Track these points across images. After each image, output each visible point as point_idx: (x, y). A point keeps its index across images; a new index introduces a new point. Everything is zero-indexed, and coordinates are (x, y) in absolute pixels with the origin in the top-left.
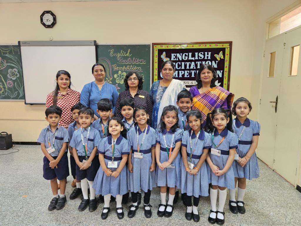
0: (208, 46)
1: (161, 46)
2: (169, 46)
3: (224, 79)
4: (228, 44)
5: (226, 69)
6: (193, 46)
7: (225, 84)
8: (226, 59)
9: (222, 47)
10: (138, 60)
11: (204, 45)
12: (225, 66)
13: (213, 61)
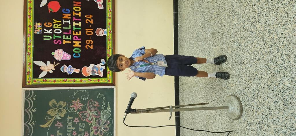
0: (31, 5)
2: (28, 62)
11: (29, 10)
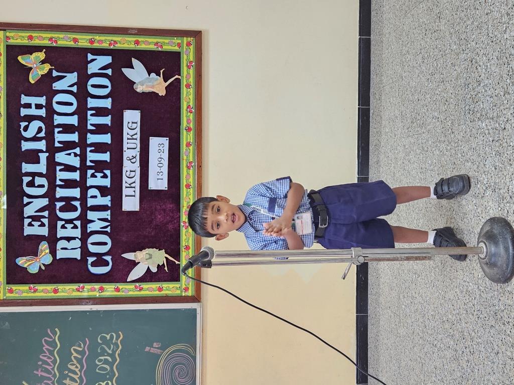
3: (119, 46)
5: (83, 41)
7: (137, 42)
8: (46, 43)
9: (3, 59)
10: (45, 358)
12: (71, 44)
13: (54, 88)
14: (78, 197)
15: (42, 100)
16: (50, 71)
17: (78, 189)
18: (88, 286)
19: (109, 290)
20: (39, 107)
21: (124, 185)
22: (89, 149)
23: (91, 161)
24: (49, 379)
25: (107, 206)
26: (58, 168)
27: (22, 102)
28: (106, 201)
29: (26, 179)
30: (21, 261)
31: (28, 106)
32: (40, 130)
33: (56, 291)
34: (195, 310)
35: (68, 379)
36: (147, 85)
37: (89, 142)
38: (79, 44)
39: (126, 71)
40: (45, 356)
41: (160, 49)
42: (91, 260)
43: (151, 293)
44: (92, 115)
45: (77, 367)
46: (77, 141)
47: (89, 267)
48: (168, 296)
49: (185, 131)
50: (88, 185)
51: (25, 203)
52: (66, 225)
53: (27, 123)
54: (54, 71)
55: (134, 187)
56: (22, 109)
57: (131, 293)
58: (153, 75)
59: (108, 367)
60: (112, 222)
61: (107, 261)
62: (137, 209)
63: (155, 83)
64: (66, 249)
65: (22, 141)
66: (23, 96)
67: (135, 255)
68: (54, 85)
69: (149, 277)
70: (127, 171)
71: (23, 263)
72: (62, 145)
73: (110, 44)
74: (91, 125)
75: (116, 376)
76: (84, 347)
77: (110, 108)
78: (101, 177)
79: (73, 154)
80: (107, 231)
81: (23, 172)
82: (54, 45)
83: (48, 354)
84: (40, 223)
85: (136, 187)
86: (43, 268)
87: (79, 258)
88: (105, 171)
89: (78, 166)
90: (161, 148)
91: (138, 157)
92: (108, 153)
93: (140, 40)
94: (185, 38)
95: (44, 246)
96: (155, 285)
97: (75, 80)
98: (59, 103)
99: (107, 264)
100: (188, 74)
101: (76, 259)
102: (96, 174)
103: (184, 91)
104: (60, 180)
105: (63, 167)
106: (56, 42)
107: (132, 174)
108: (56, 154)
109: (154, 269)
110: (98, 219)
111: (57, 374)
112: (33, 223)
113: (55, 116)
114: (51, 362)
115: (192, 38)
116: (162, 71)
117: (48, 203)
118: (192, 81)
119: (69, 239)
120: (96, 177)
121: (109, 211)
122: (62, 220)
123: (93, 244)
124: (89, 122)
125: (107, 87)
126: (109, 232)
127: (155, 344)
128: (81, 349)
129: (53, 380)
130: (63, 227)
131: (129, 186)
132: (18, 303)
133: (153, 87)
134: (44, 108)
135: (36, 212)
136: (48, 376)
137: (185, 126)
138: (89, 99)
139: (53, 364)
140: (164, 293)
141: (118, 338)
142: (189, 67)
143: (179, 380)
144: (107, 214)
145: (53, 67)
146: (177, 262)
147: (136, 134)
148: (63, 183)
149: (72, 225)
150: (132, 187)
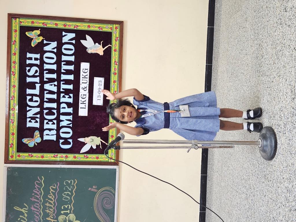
0: (16, 58)
1: (11, 147)
2: (11, 131)
3: (79, 28)
4: (14, 21)
5: (61, 25)
6: (14, 86)
7: (89, 26)
8: (41, 25)
9: (18, 33)
10: (36, 192)
11: (13, 65)
12: (54, 26)
13: (44, 50)
14: (56, 108)
15: (38, 56)
16: (43, 41)
17: (56, 104)
18: (59, 155)
19: (71, 157)
20: (36, 59)
21: (80, 102)
22: (62, 83)
23: (63, 89)
24: (38, 203)
25: (71, 113)
26: (46, 92)
27: (28, 57)
28: (70, 110)
29: (29, 98)
30: (25, 141)
31: (31, 59)
32: (36, 72)
33: (42, 157)
34: (116, 169)
35: (48, 203)
36: (93, 49)
37: (62, 79)
38: (58, 26)
39: (83, 42)
40: (36, 191)
41: (101, 30)
42: (61, 141)
43: (93, 160)
44: (64, 64)
45: (52, 197)
46: (56, 78)
47: (61, 145)
48: (101, 162)
49: (113, 75)
50: (61, 101)
51: (27, 110)
52: (49, 122)
53: (30, 68)
54: (44, 40)
55: (85, 104)
56: (27, 60)
57: (82, 160)
58: (97, 44)
59: (69, 198)
60: (73, 121)
61: (70, 142)
62: (86, 115)
63: (98, 48)
64: (48, 135)
65: (27, 77)
66: (28, 53)
67: (85, 139)
68: (44, 48)
69: (91, 151)
70: (81, 95)
71: (25, 142)
72: (48, 80)
73: (75, 27)
74: (64, 70)
75: (73, 203)
76: (57, 186)
77: (73, 61)
78: (68, 98)
79: (53, 85)
80: (70, 126)
81: (27, 93)
82: (45, 26)
83: (38, 190)
84: (35, 121)
85: (86, 104)
86: (36, 144)
87: (55, 140)
88: (70, 95)
89: (56, 91)
90: (100, 83)
91: (88, 88)
92: (72, 85)
93: (91, 25)
94: (114, 25)
95: (37, 133)
96: (94, 156)
97: (56, 46)
98: (47, 58)
99: (69, 143)
100: (116, 44)
101: (53, 140)
102: (65, 96)
103: (113, 53)
104: (46, 98)
105: (48, 92)
106: (46, 25)
107: (84, 97)
108: (45, 85)
109: (95, 147)
110: (66, 120)
111: (42, 200)
112: (31, 120)
113: (45, 64)
114: (39, 194)
115: (118, 25)
116: (101, 42)
117: (39, 110)
118: (117, 48)
119: (50, 130)
120: (65, 97)
121: (72, 115)
122: (47, 119)
123: (63, 133)
124: (62, 68)
125: (72, 50)
126: (71, 126)
127: (94, 186)
128: (55, 188)
129: (40, 203)
130: (47, 123)
131: (83, 103)
132: (23, 162)
133: (97, 50)
134: (39, 60)
135: (33, 115)
136: (37, 201)
137: (113, 72)
138: (63, 56)
139: (40, 195)
140: (99, 160)
141: (74, 183)
142: (116, 40)
143: (106, 206)
144: (70, 117)
145: (44, 39)
146: (107, 144)
147: (87, 75)
148: (48, 100)
149: (52, 123)
150: (84, 103)
